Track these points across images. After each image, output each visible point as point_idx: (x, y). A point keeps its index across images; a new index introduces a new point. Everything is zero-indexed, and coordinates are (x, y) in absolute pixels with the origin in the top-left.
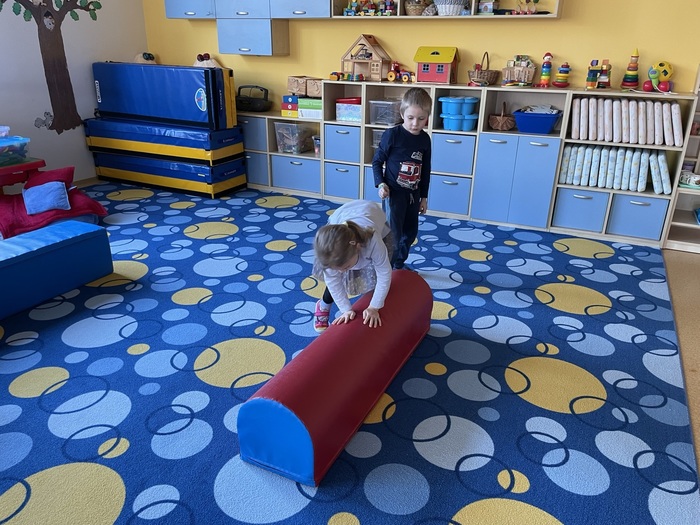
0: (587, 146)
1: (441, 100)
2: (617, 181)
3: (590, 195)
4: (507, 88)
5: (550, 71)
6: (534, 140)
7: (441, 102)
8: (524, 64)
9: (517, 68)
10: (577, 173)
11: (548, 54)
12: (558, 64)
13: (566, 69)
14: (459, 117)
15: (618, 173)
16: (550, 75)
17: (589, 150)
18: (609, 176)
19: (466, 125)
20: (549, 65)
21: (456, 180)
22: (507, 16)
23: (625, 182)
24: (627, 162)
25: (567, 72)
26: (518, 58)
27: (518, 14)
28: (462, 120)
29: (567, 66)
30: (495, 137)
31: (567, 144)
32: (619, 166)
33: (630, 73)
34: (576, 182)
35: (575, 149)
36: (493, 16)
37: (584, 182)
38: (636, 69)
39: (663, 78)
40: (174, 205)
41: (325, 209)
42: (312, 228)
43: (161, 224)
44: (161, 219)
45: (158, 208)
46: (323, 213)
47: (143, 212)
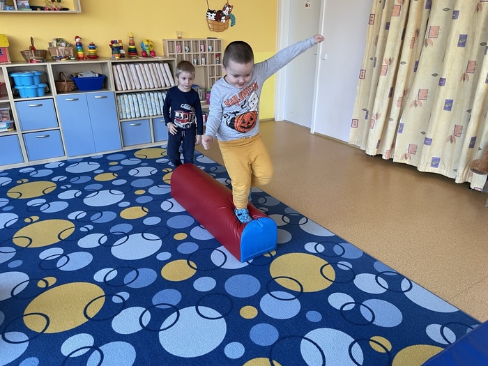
0: (127, 94)
1: (13, 75)
2: (150, 111)
3: (138, 122)
4: (63, 62)
5: (82, 48)
6: (96, 95)
7: (12, 78)
8: (63, 44)
9: (60, 48)
10: (128, 111)
11: (77, 37)
12: (86, 44)
13: (93, 46)
14: (34, 87)
15: (149, 107)
16: (83, 51)
17: (130, 96)
18: (146, 109)
19: (41, 92)
20: (81, 45)
21: (47, 133)
22: (39, 11)
23: (154, 110)
24: (152, 99)
25: (94, 49)
26: (58, 40)
27: (49, 10)
28: (36, 89)
29: (94, 45)
30: (68, 97)
31: (117, 94)
32: (149, 103)
33: (132, 47)
34: (129, 117)
35: (121, 97)
36: (31, 11)
37: (133, 116)
38: (134, 45)
39: (151, 49)
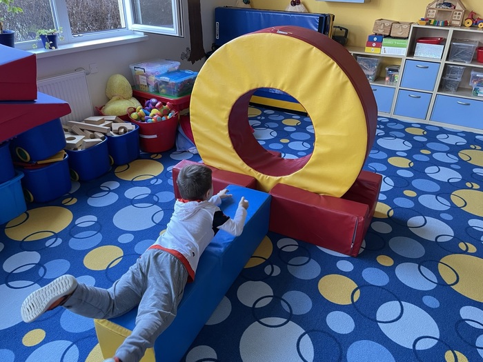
40: (285, 122)
41: (401, 127)
42: (408, 146)
43: (292, 140)
44: (287, 135)
45: (276, 125)
46: (403, 131)
47: (268, 128)
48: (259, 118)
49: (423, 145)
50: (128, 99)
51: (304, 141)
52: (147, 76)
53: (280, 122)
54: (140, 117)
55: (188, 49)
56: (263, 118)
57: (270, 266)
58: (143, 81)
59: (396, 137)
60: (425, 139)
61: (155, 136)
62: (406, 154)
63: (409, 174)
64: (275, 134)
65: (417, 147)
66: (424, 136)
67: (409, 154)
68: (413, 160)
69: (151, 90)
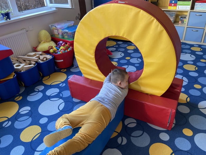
40: (128, 48)
41: (188, 47)
42: (193, 58)
43: (132, 58)
44: (129, 55)
45: (123, 50)
46: (189, 49)
47: (120, 51)
48: (115, 46)
49: (201, 57)
50: (49, 42)
51: (138, 58)
52: (58, 30)
53: (125, 48)
54: (54, 51)
55: (79, 14)
56: (117, 46)
57: (121, 137)
58: (56, 32)
59: (186, 53)
60: (202, 53)
61: (62, 60)
62: (192, 63)
63: (196, 75)
64: (123, 55)
65: (198, 58)
66: (201, 51)
67: (195, 63)
68: (197, 66)
69: (60, 37)
